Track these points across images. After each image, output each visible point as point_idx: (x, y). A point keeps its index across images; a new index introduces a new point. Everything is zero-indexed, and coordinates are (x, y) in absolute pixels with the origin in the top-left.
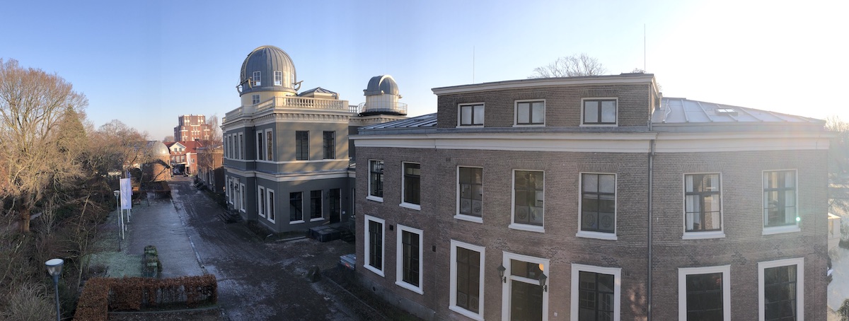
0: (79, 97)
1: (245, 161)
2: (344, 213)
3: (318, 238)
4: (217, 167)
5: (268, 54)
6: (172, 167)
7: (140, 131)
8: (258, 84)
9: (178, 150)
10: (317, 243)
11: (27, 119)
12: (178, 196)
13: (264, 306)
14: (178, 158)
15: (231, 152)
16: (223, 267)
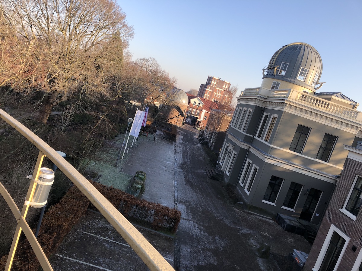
0: (128, 29)
1: (245, 134)
2: (317, 215)
3: (283, 225)
4: (221, 130)
5: (302, 51)
6: (186, 116)
7: (171, 77)
8: (283, 73)
9: (197, 104)
10: (279, 228)
11: (78, 29)
12: (181, 141)
13: (210, 253)
14: (194, 110)
15: (237, 122)
16: (192, 210)
